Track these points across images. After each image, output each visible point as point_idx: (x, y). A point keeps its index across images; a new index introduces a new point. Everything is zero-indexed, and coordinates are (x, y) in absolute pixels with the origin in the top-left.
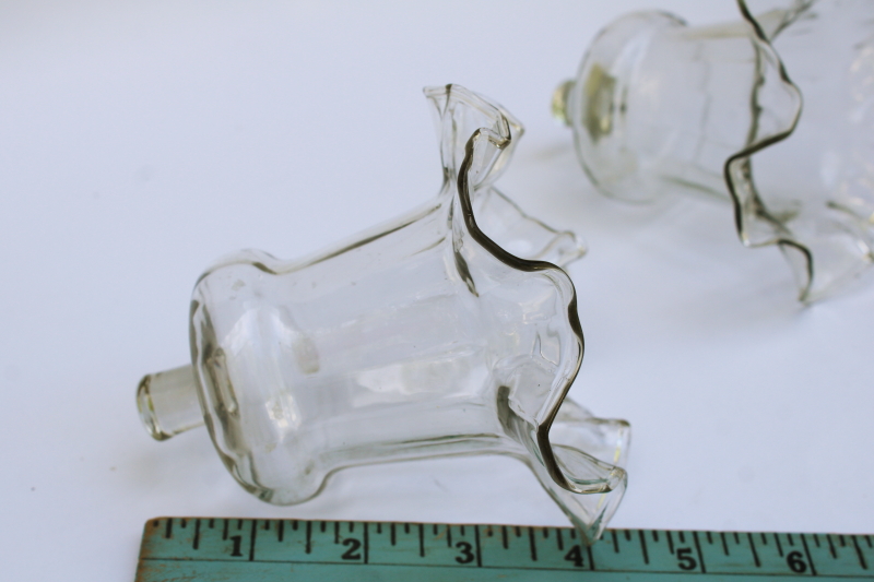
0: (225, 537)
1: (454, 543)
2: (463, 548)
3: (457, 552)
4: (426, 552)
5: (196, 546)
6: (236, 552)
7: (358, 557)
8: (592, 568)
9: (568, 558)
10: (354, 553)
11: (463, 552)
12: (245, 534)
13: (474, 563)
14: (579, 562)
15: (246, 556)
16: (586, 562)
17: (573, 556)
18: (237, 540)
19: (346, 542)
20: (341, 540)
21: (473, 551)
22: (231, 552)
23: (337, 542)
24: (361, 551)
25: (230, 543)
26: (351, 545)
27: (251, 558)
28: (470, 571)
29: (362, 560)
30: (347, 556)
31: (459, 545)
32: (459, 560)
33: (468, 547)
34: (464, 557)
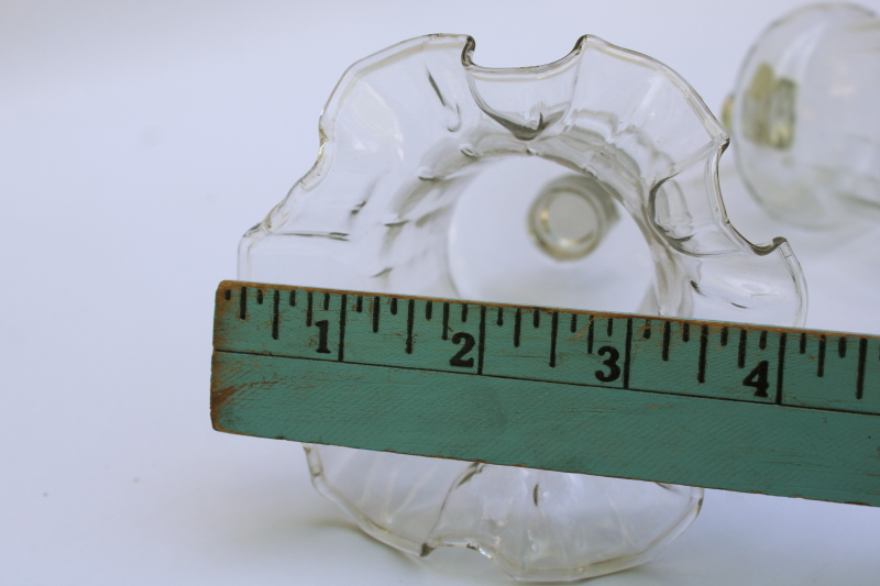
0: (309, 323)
1: (596, 349)
2: (608, 355)
3: (598, 364)
4: (557, 361)
5: (275, 335)
6: (323, 349)
7: (470, 363)
8: (779, 401)
9: (748, 382)
10: (465, 358)
11: (606, 363)
12: (333, 317)
13: (619, 382)
14: (761, 389)
15: (334, 355)
16: (772, 391)
17: (756, 379)
18: (323, 325)
19: (456, 339)
20: (450, 335)
21: (620, 363)
22: (317, 347)
23: (445, 337)
24: (474, 353)
25: (315, 330)
26: (463, 341)
27: (341, 359)
28: (612, 395)
29: (475, 369)
30: (456, 361)
31: (601, 352)
32: (599, 375)
33: (615, 354)
34: (607, 371)
